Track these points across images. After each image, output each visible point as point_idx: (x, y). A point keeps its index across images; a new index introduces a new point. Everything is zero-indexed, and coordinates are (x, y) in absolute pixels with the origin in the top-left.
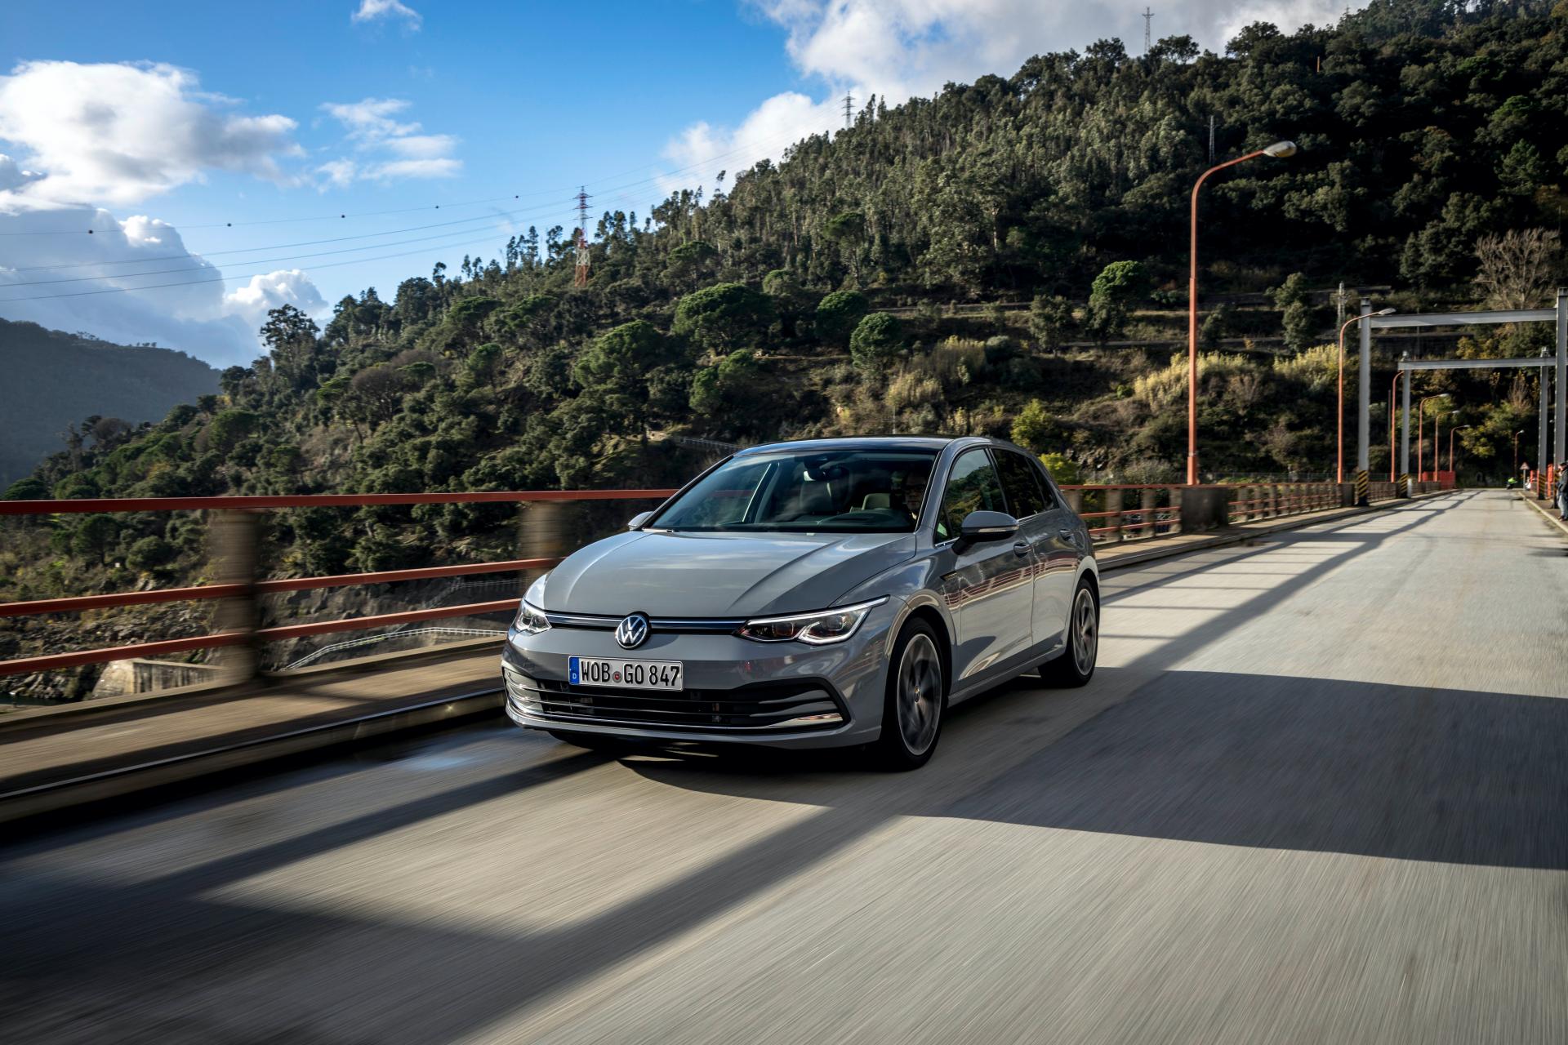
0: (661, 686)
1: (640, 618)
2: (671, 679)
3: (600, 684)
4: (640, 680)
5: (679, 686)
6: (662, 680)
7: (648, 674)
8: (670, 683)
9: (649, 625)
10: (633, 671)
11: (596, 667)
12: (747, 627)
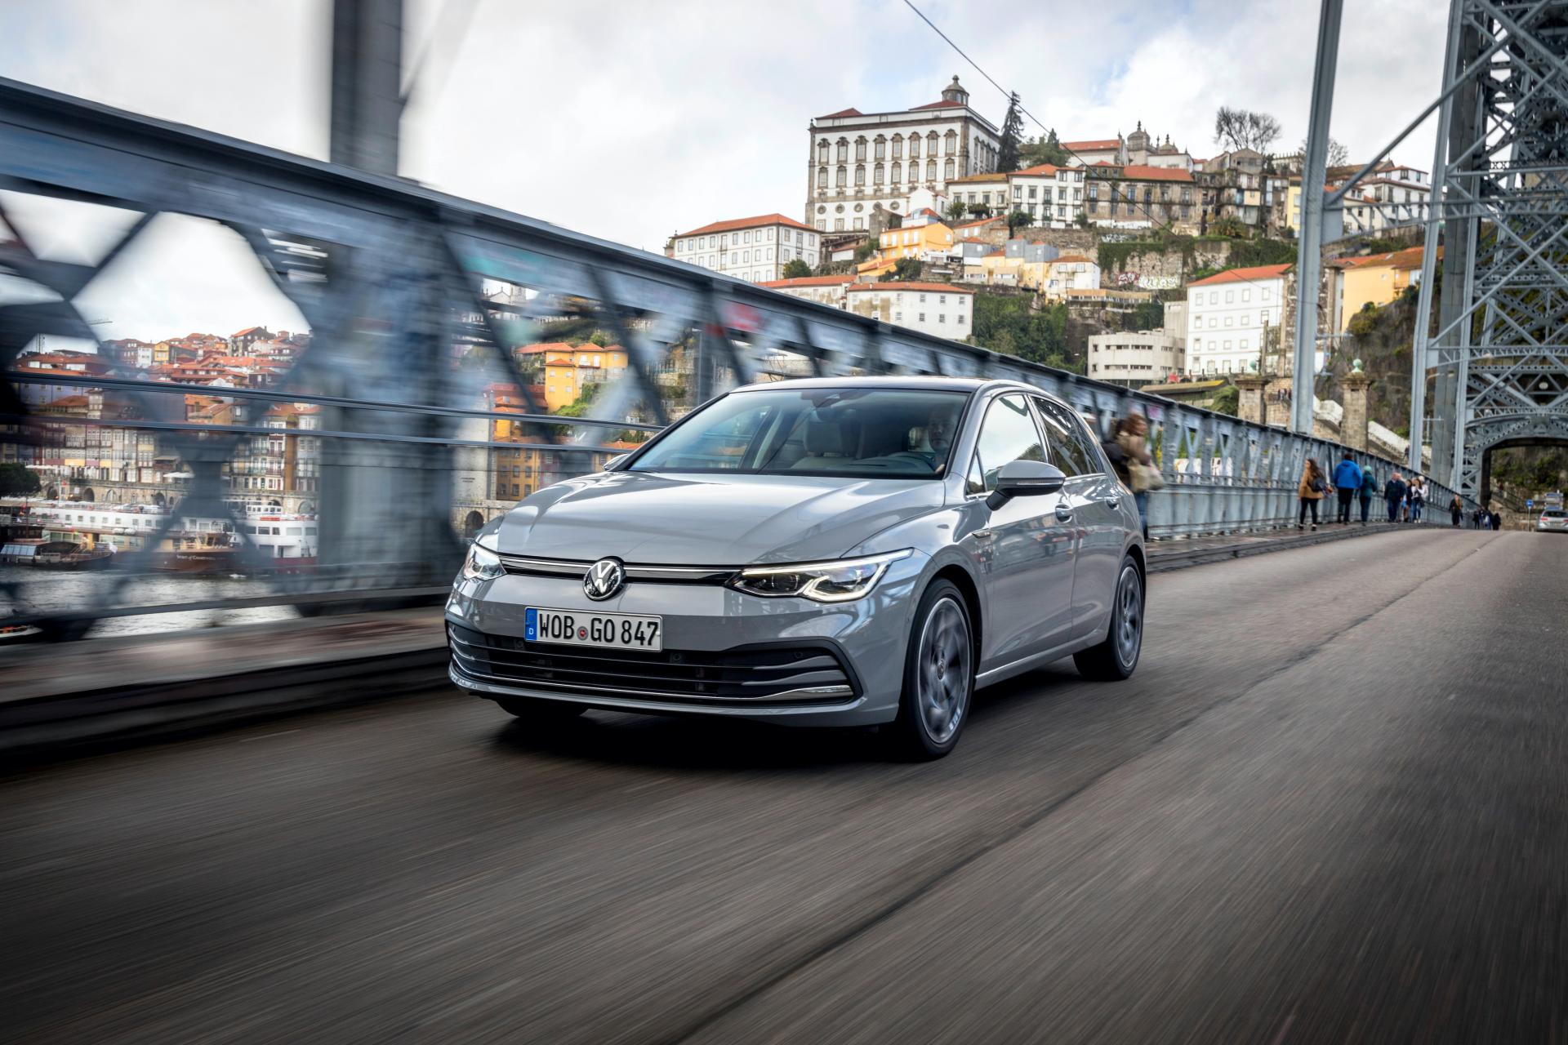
0: (635, 645)
1: (612, 564)
2: (647, 636)
3: (561, 641)
4: (609, 636)
5: (656, 646)
6: (636, 638)
7: (619, 631)
8: (646, 642)
9: (624, 572)
10: (601, 627)
11: (557, 621)
12: (742, 578)
